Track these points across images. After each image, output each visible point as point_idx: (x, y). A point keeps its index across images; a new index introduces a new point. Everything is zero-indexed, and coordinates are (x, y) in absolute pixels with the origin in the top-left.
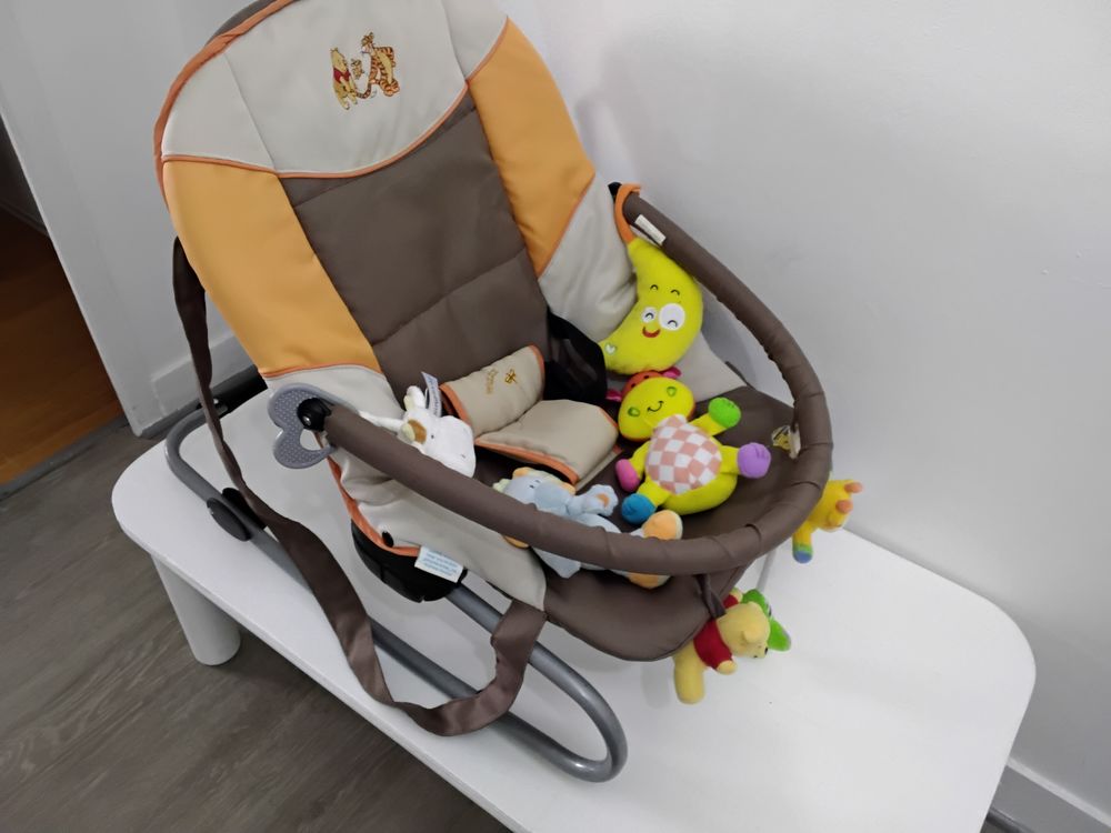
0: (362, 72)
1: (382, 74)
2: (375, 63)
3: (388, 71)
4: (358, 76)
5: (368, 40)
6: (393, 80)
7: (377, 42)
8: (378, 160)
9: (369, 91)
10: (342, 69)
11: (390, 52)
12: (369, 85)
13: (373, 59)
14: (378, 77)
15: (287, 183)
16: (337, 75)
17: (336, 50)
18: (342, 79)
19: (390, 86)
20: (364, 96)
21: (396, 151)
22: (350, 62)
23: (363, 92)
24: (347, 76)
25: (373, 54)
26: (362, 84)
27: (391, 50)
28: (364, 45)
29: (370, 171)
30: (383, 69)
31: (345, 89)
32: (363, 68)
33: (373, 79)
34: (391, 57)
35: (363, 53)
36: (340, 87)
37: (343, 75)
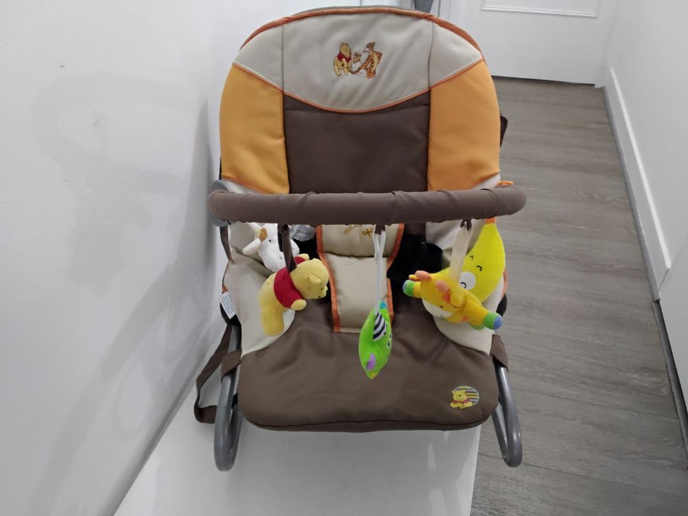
0: (359, 60)
1: (371, 66)
2: (370, 59)
3: (375, 65)
4: (355, 62)
5: (371, 46)
6: (375, 71)
7: (376, 49)
8: (348, 108)
9: (358, 71)
10: (347, 55)
11: (380, 55)
12: (359, 69)
13: (370, 56)
14: (368, 66)
15: (286, 98)
16: (340, 57)
17: (347, 45)
18: (344, 60)
19: (371, 73)
20: (353, 73)
21: (364, 108)
22: (353, 53)
23: (354, 70)
24: (348, 60)
25: (371, 54)
26: (356, 66)
27: (381, 55)
28: (368, 47)
29: (336, 110)
30: (373, 63)
31: (343, 65)
32: (361, 59)
33: (364, 66)
34: (379, 58)
35: (365, 51)
36: (340, 63)
37: (345, 58)
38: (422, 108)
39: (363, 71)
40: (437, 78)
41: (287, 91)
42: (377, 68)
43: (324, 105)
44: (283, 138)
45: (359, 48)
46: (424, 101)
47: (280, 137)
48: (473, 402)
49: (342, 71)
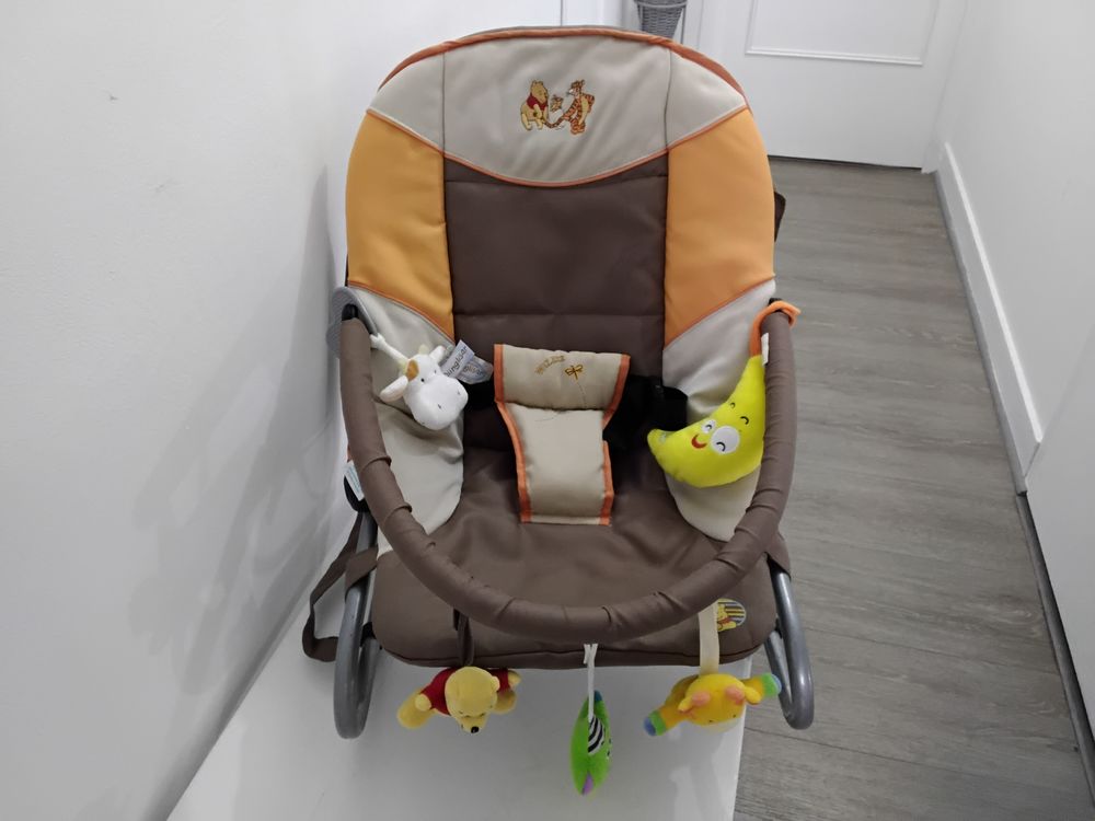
0: (560, 107)
1: (578, 116)
2: (576, 106)
3: (584, 114)
4: (554, 110)
5: (578, 85)
6: (584, 122)
7: (585, 90)
8: (544, 180)
9: (558, 124)
10: (541, 99)
11: (591, 100)
12: (560, 120)
13: (576, 100)
14: (573, 117)
15: (448, 163)
16: (531, 101)
17: (542, 83)
18: (536, 106)
19: (578, 126)
20: (550, 126)
21: (564, 180)
22: (551, 97)
23: (552, 122)
24: (543, 107)
25: (578, 97)
26: (555, 116)
27: (593, 98)
28: (573, 87)
29: (526, 183)
30: (580, 111)
31: (535, 114)
32: (563, 105)
33: (567, 116)
34: (590, 103)
35: (568, 94)
36: (531, 112)
37: (538, 103)
38: (655, 181)
39: (567, 124)
40: (678, 133)
41: (450, 153)
42: (587, 119)
43: (507, 175)
44: (444, 225)
45: (560, 88)
46: (658, 170)
47: (440, 223)
48: (738, 622)
49: (534, 124)
